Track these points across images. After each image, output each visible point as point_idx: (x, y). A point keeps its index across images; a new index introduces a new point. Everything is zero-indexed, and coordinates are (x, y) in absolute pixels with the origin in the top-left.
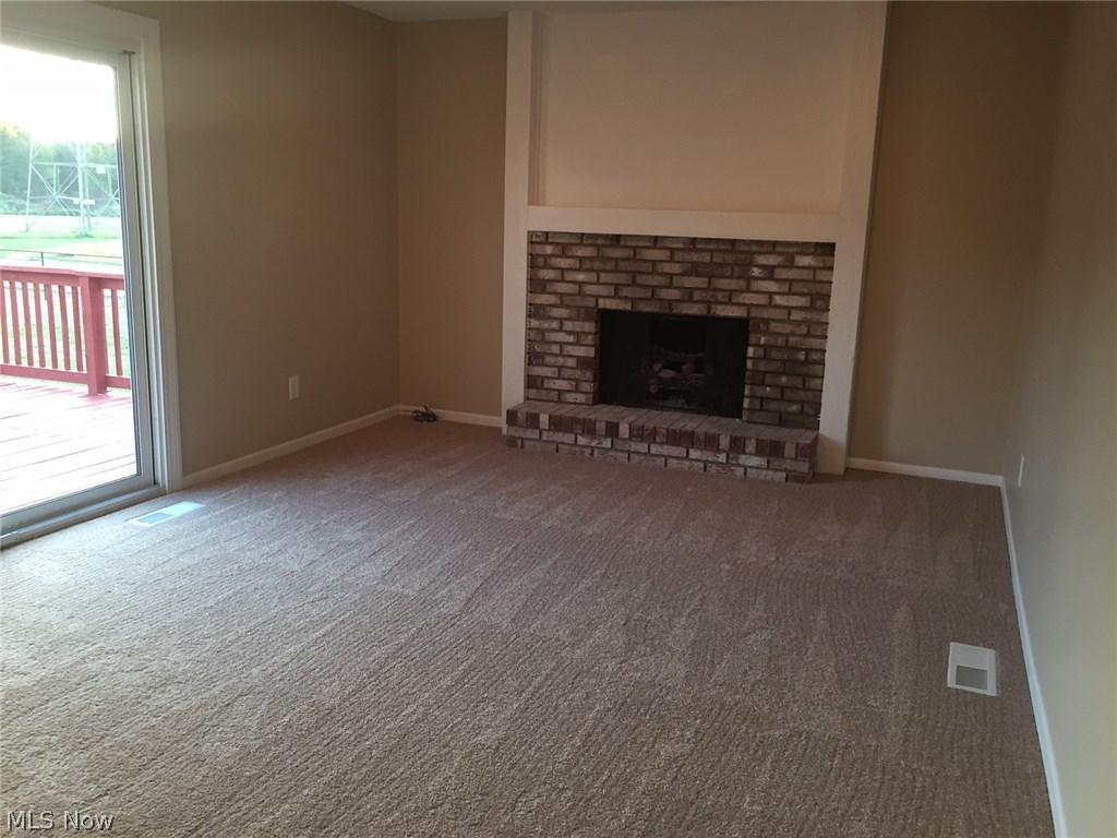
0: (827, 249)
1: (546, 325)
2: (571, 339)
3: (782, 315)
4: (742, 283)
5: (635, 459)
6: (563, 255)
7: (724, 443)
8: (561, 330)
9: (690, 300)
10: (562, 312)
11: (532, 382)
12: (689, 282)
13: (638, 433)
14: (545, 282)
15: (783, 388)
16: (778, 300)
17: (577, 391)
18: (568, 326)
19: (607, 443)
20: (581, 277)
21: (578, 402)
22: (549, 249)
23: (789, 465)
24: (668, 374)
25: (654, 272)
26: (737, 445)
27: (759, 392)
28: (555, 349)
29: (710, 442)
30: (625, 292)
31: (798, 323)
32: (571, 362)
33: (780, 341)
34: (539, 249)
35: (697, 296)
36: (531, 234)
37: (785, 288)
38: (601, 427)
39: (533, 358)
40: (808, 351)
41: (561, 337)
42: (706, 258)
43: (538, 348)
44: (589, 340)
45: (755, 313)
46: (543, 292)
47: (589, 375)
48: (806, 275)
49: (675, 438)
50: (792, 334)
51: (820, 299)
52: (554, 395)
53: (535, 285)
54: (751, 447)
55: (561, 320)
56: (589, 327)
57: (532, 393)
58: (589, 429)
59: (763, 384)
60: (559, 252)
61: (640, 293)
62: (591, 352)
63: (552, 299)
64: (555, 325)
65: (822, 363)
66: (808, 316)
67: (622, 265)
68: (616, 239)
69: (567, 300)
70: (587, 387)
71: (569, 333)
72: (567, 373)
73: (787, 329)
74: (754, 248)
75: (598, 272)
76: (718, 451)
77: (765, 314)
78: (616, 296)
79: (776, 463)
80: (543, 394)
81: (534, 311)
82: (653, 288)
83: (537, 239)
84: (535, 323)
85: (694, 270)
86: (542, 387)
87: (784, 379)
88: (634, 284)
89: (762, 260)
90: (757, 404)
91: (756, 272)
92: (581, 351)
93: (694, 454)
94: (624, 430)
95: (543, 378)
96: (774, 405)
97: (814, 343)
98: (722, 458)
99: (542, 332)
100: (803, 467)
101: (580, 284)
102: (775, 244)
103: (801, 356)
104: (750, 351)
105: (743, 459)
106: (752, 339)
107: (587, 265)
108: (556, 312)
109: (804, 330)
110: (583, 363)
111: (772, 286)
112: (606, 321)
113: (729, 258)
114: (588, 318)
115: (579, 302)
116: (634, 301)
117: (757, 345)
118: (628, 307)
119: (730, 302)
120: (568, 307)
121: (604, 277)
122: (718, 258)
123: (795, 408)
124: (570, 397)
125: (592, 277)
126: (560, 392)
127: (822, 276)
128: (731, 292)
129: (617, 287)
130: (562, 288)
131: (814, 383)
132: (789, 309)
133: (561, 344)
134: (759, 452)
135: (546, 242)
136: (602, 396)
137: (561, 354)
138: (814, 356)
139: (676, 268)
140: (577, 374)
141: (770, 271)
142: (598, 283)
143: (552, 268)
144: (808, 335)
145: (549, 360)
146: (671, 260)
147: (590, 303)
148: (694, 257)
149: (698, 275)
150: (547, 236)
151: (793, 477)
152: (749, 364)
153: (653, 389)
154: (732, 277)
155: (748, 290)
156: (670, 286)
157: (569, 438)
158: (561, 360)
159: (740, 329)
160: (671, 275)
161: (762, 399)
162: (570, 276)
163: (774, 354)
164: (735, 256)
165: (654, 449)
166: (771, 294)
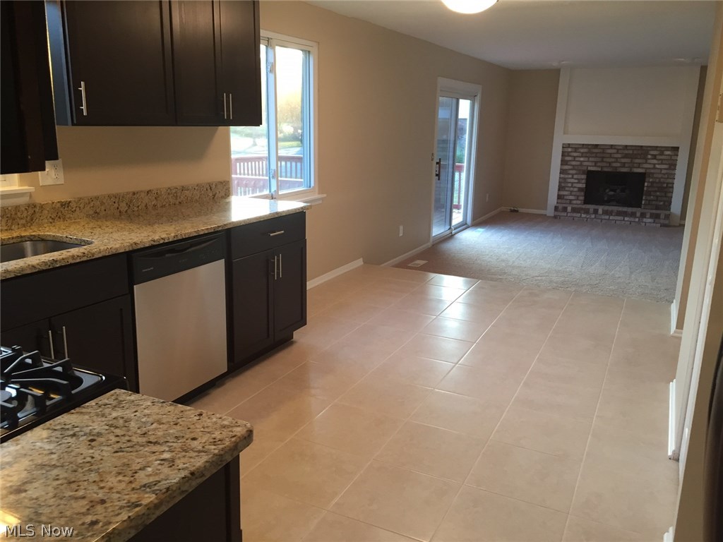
0: (676, 149)
1: (566, 176)
2: (576, 181)
3: (659, 171)
4: (644, 161)
5: (604, 221)
6: (575, 152)
7: (638, 215)
8: (572, 178)
9: (624, 167)
10: (574, 172)
11: (559, 197)
12: (623, 160)
13: (605, 212)
14: (568, 161)
15: (657, 197)
16: (657, 166)
17: (577, 199)
18: (575, 176)
19: (593, 216)
20: (582, 159)
21: (578, 203)
22: (570, 150)
23: (662, 221)
24: (612, 193)
25: (611, 157)
26: (643, 215)
27: (649, 198)
28: (570, 185)
29: (633, 215)
30: (599, 164)
31: (664, 174)
32: (576, 189)
33: (657, 180)
34: (566, 150)
35: (626, 165)
36: (563, 144)
37: (660, 162)
38: (591, 211)
39: (560, 188)
40: (668, 184)
41: (572, 180)
42: (631, 152)
43: (563, 185)
44: (584, 181)
45: (648, 171)
46: (567, 164)
47: (583, 194)
48: (668, 157)
49: (619, 214)
50: (662, 178)
51: (673, 166)
52: (568, 201)
53: (563, 162)
54: (648, 216)
55: (573, 175)
56: (584, 177)
57: (560, 201)
58: (587, 212)
59: (651, 195)
60: (573, 150)
61: (604, 164)
62: (584, 186)
63: (570, 167)
64: (570, 176)
65: (673, 187)
66: (668, 171)
67: (598, 155)
68: (596, 146)
69: (576, 167)
70: (582, 198)
71: (576, 179)
72: (573, 193)
73: (660, 176)
74: (649, 149)
75: (589, 157)
76: (636, 217)
77: (652, 171)
78: (595, 166)
79: (657, 220)
80: (563, 201)
81: (562, 172)
82: (610, 163)
83: (565, 146)
84: (562, 176)
85: (626, 156)
86: (563, 199)
87: (658, 193)
88: (602, 161)
89: (652, 152)
90: (648, 202)
91: (649, 157)
92: (580, 185)
93: (626, 219)
94: (600, 211)
95: (564, 195)
96: (654, 202)
97: (670, 181)
98: (637, 220)
99: (565, 179)
100: (667, 222)
101: (581, 162)
102: (657, 147)
103: (665, 185)
104: (646, 184)
105: (645, 220)
106: (647, 180)
107: (585, 155)
108: (571, 172)
109: (666, 176)
110: (580, 189)
111: (655, 161)
112: (590, 174)
113: (640, 152)
114: (583, 173)
115: (580, 168)
116: (602, 167)
117: (649, 182)
118: (599, 169)
119: (639, 167)
120: (575, 170)
121: (591, 159)
122: (635, 152)
123: (662, 203)
124: (574, 202)
125: (586, 159)
126: (571, 200)
127: (673, 158)
128: (640, 164)
129: (596, 162)
130: (574, 163)
131: (669, 195)
132: (661, 169)
133: (572, 183)
134: (651, 217)
135: (569, 147)
136: (586, 202)
137: (572, 187)
138: (670, 185)
139: (619, 156)
140: (578, 194)
141: (654, 157)
142: (588, 161)
143: (570, 156)
144: (668, 178)
145: (567, 189)
146: (617, 153)
147: (585, 168)
148: (626, 152)
149: (627, 158)
150: (570, 145)
151: (663, 225)
152: (645, 189)
153: (606, 199)
154: (640, 158)
155: (646, 163)
156: (616, 162)
157: (579, 215)
158: (572, 189)
159: (642, 177)
160: (617, 158)
161: (649, 200)
162: (577, 159)
163: (655, 185)
164: (642, 151)
165: (611, 218)
166: (654, 164)
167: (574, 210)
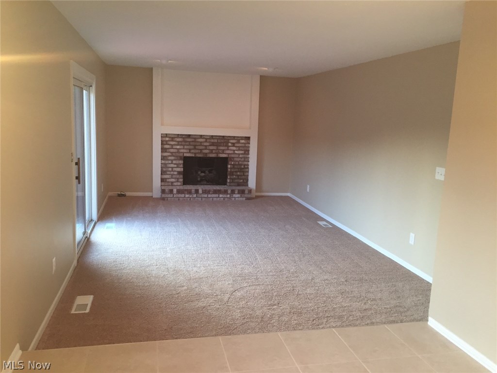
0: (248, 138)
1: (167, 162)
2: (175, 166)
3: (237, 156)
4: (226, 148)
5: (204, 199)
6: (172, 141)
7: (229, 192)
8: (172, 163)
9: (212, 153)
10: (172, 158)
11: (162, 180)
12: (211, 148)
13: (204, 192)
14: (166, 149)
15: (238, 176)
16: (236, 152)
17: (178, 182)
18: (174, 162)
19: (195, 196)
20: (178, 147)
21: (178, 185)
22: (167, 139)
23: (246, 196)
24: (203, 174)
25: (201, 145)
26: (233, 192)
27: (232, 177)
28: (170, 169)
29: (226, 192)
30: (192, 151)
31: (241, 158)
32: (176, 173)
33: (237, 163)
34: (164, 139)
35: (214, 151)
36: (162, 134)
37: (238, 149)
38: (193, 191)
39: (163, 173)
40: (244, 165)
41: (172, 165)
42: (216, 141)
43: (164, 170)
44: (182, 166)
45: (230, 156)
46: (166, 152)
47: (182, 176)
48: (243, 145)
49: (215, 192)
50: (240, 161)
51: (247, 152)
52: (170, 184)
53: (163, 150)
54: (236, 192)
55: (172, 160)
56: (181, 162)
57: (163, 183)
58: (190, 192)
59: (233, 175)
60: (170, 139)
61: (197, 151)
62: (182, 170)
63: (169, 154)
64: (170, 162)
65: (248, 168)
66: (244, 156)
67: (191, 143)
68: (189, 136)
69: (174, 154)
70: (181, 180)
71: (175, 164)
72: (174, 176)
73: (239, 159)
74: (229, 138)
75: (184, 145)
76: (228, 194)
77: (233, 156)
78: (190, 152)
79: (243, 195)
80: (166, 184)
81: (163, 158)
82: (201, 150)
83: (164, 136)
84: (163, 162)
85: (213, 144)
86: (166, 182)
87: (238, 173)
88: (195, 149)
89: (232, 141)
90: (231, 180)
91: (230, 144)
92: (179, 169)
93: (221, 196)
94: (200, 191)
95: (166, 179)
96: (236, 181)
97: (246, 163)
98: (229, 196)
99: (165, 164)
100: (249, 196)
101: (178, 149)
102: (235, 137)
103: (243, 167)
104: (229, 166)
105: (234, 195)
106: (230, 163)
107: (180, 143)
108: (170, 158)
109: (243, 159)
110: (179, 173)
111: (234, 148)
112: (186, 160)
113: (222, 141)
114: (181, 159)
115: (177, 154)
116: (195, 153)
117: (231, 164)
118: (194, 156)
119: (223, 153)
120: (174, 156)
121: (186, 147)
122: (219, 141)
123: (242, 181)
124: (175, 184)
125: (182, 147)
126: (172, 182)
127: (247, 145)
128: (223, 150)
129: (190, 150)
130: (172, 150)
131: (246, 174)
132: (239, 154)
133: (172, 168)
134: (239, 193)
135: (166, 137)
136: (185, 183)
137: (172, 171)
138: (246, 167)
139: (207, 144)
140: (178, 176)
141: (233, 145)
142: (184, 149)
143: (168, 144)
144: (244, 161)
145: (168, 173)
146: (206, 142)
147: (181, 155)
148: (212, 141)
149: (213, 145)
150: (167, 135)
151: (248, 199)
152: (229, 170)
153: (199, 179)
154: (223, 146)
155: (228, 150)
156: (206, 149)
157: (183, 195)
158: (172, 172)
159: (225, 161)
160: (206, 146)
161: (232, 179)
162: (175, 147)
163: (236, 167)
164: (224, 140)
165: (209, 196)
166: (234, 150)
167: (179, 192)
